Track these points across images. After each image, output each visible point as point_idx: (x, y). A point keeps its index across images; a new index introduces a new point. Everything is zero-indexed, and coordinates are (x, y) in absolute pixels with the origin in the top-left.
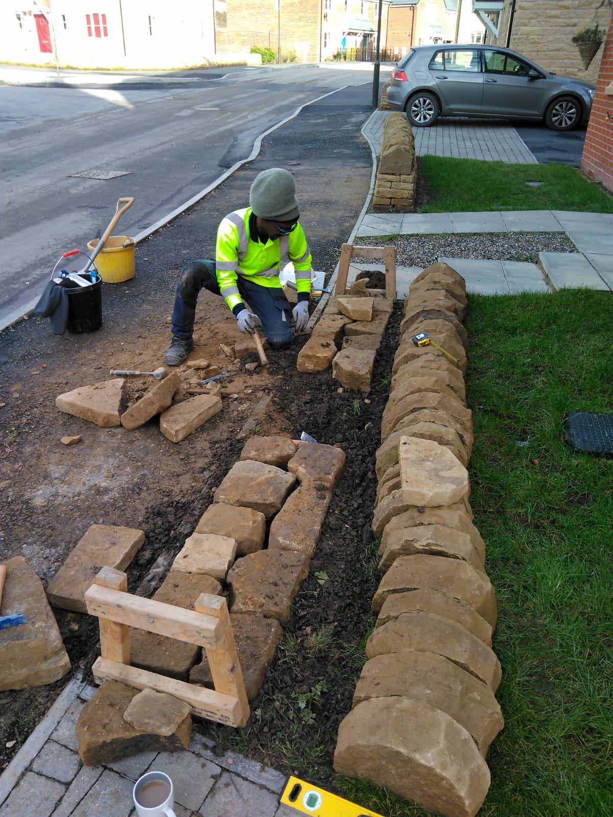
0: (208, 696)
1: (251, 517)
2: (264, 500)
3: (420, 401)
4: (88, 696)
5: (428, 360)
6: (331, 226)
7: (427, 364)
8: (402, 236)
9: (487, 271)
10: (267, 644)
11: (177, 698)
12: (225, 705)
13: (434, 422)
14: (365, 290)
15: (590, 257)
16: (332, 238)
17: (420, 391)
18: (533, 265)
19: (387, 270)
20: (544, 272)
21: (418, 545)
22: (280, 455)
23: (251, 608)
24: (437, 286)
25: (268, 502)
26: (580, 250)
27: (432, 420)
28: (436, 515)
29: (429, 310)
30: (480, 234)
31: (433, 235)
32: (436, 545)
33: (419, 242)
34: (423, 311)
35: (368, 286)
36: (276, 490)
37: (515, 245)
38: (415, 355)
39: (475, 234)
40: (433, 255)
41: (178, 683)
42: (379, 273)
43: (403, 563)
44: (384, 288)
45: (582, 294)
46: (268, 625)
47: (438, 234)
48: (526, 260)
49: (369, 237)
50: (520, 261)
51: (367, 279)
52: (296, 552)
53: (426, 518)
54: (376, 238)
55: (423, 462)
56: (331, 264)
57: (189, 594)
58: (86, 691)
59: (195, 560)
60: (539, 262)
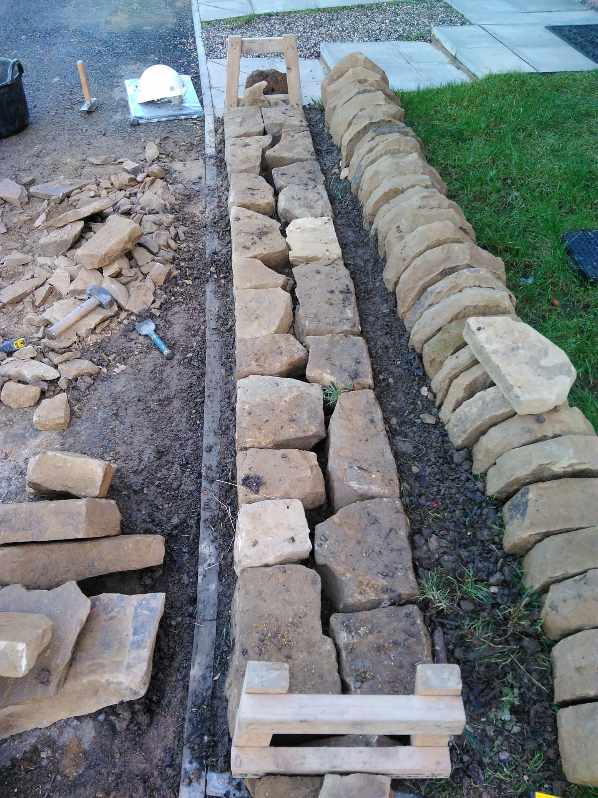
0: (410, 757)
1: (304, 462)
2: (304, 431)
3: (447, 259)
4: (218, 789)
5: (424, 197)
6: (160, 8)
7: (425, 202)
8: (259, 16)
9: (386, 57)
10: (424, 645)
11: (370, 773)
12: (438, 763)
13: (480, 286)
14: (263, 97)
15: (489, 28)
16: (170, 26)
17: (439, 244)
18: (428, 44)
19: (288, 68)
20: (446, 52)
21: (558, 469)
22: (290, 361)
23: (373, 596)
24: (366, 86)
25: (310, 433)
26: (473, 21)
27: (477, 283)
28: (558, 422)
29: (378, 122)
30: (350, 8)
31: (295, 12)
32: (580, 464)
33: (284, 23)
34: (371, 124)
35: (268, 91)
36: (312, 414)
37: (396, 19)
38: (398, 190)
39: (344, 8)
40: (308, 39)
41: (360, 752)
42: (275, 73)
43: (541, 493)
44: (285, 92)
45: (516, 80)
46: (408, 615)
47: (302, 11)
48: (417, 39)
49: (219, 21)
50: (411, 40)
51: (264, 83)
52: (385, 499)
53: (548, 429)
54: (229, 21)
55: (516, 352)
56: (189, 62)
57: (284, 600)
58: (212, 782)
59: (266, 546)
60: (433, 40)
